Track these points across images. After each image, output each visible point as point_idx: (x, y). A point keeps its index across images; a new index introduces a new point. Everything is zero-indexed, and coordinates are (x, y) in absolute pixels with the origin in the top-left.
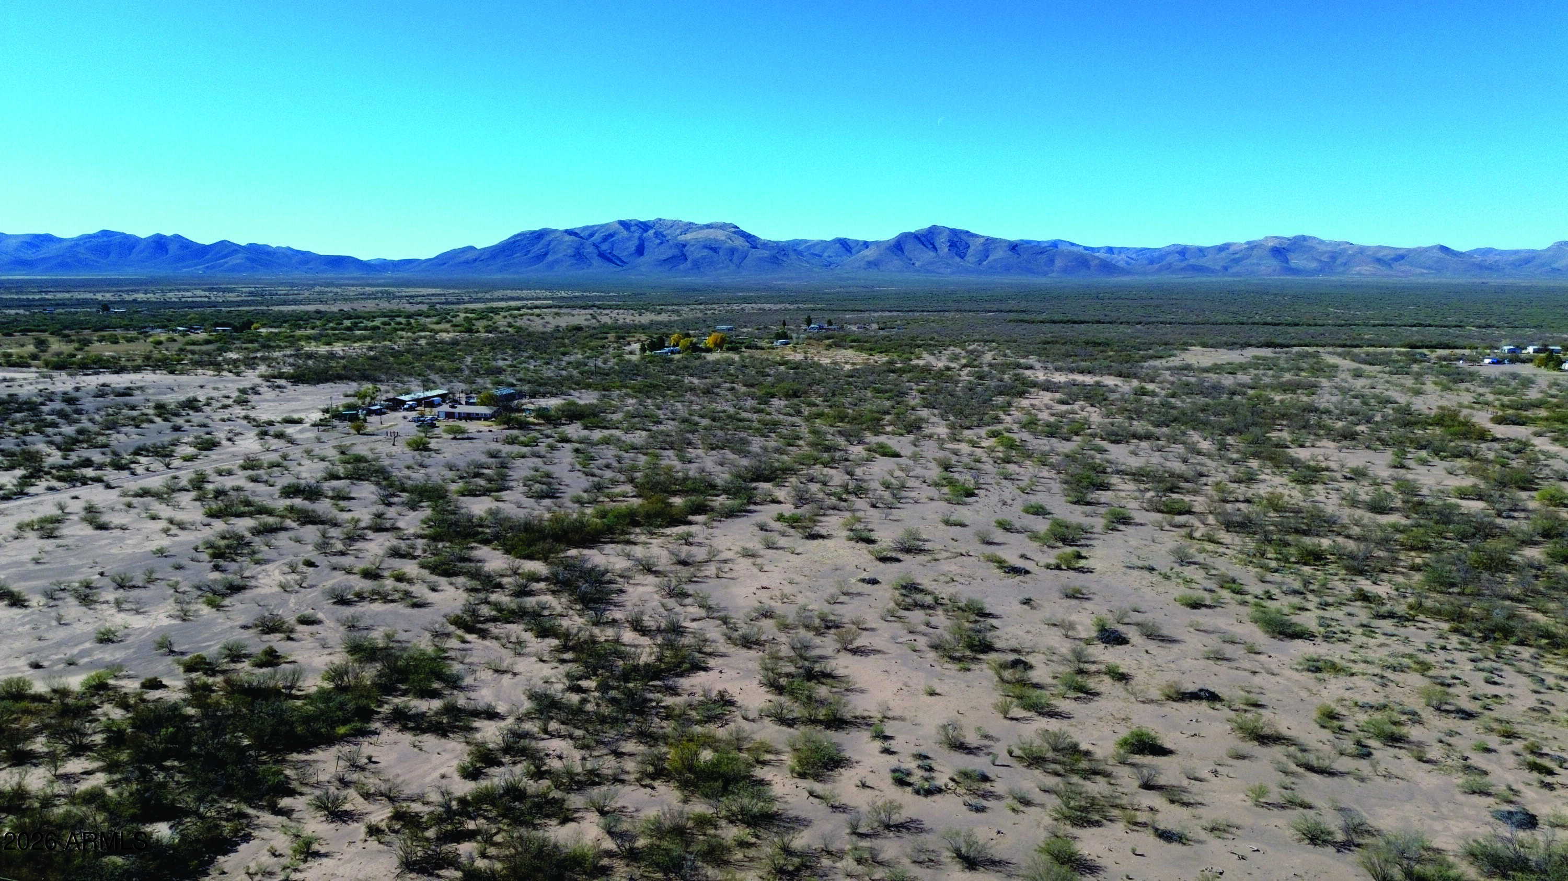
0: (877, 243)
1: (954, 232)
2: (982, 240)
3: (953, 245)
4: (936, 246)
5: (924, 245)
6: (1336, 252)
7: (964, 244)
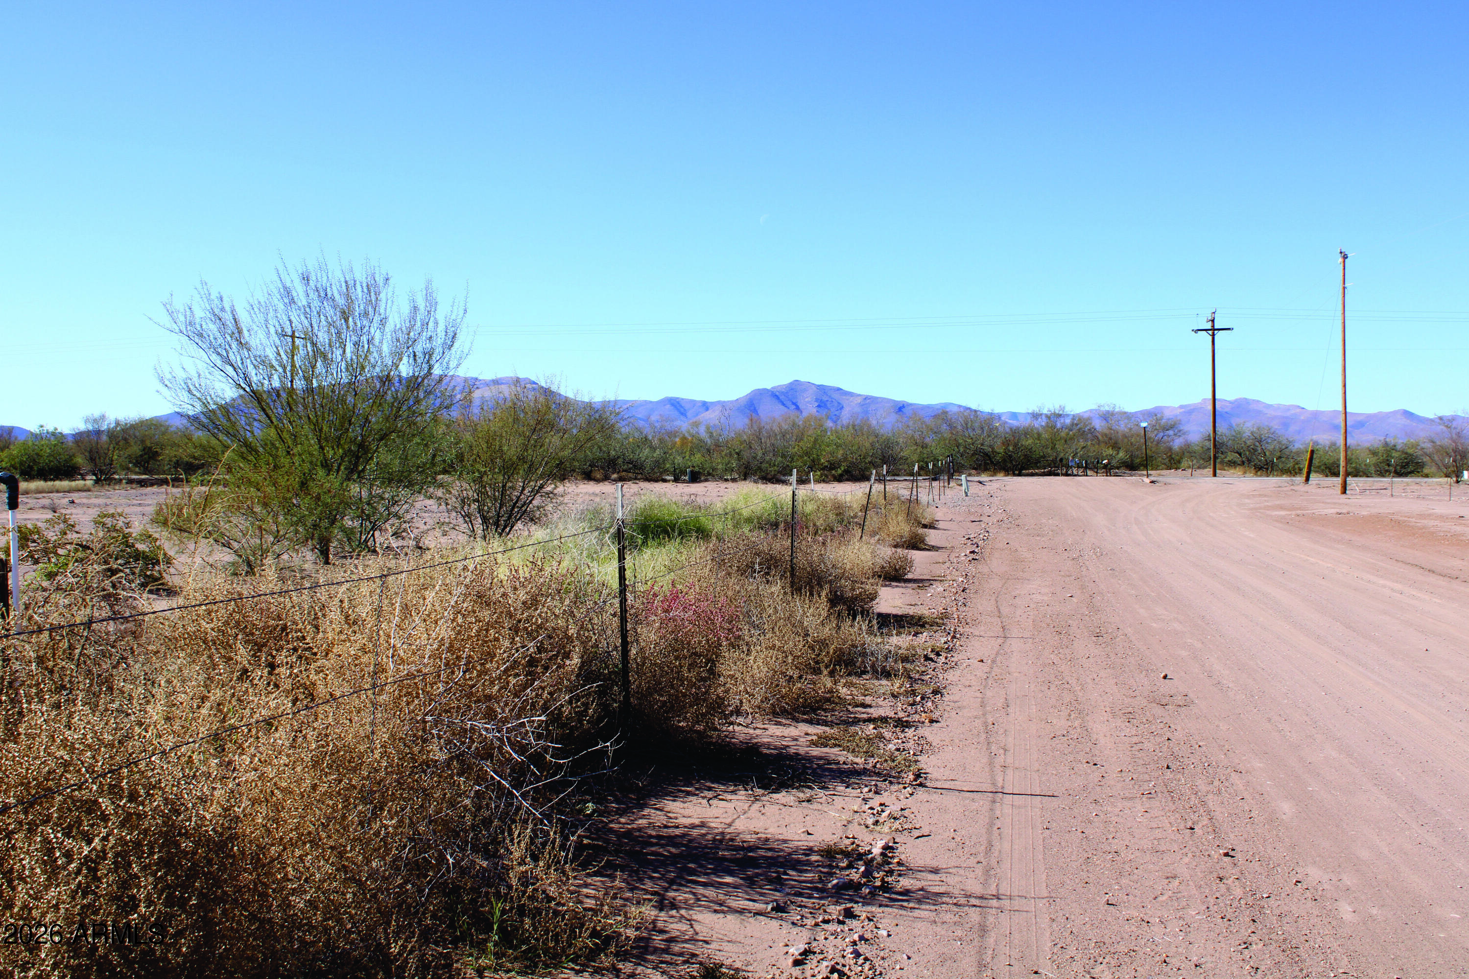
0: (723, 405)
1: (822, 388)
2: (859, 400)
3: (821, 405)
4: (801, 406)
5: (784, 404)
6: (1287, 418)
7: (836, 404)
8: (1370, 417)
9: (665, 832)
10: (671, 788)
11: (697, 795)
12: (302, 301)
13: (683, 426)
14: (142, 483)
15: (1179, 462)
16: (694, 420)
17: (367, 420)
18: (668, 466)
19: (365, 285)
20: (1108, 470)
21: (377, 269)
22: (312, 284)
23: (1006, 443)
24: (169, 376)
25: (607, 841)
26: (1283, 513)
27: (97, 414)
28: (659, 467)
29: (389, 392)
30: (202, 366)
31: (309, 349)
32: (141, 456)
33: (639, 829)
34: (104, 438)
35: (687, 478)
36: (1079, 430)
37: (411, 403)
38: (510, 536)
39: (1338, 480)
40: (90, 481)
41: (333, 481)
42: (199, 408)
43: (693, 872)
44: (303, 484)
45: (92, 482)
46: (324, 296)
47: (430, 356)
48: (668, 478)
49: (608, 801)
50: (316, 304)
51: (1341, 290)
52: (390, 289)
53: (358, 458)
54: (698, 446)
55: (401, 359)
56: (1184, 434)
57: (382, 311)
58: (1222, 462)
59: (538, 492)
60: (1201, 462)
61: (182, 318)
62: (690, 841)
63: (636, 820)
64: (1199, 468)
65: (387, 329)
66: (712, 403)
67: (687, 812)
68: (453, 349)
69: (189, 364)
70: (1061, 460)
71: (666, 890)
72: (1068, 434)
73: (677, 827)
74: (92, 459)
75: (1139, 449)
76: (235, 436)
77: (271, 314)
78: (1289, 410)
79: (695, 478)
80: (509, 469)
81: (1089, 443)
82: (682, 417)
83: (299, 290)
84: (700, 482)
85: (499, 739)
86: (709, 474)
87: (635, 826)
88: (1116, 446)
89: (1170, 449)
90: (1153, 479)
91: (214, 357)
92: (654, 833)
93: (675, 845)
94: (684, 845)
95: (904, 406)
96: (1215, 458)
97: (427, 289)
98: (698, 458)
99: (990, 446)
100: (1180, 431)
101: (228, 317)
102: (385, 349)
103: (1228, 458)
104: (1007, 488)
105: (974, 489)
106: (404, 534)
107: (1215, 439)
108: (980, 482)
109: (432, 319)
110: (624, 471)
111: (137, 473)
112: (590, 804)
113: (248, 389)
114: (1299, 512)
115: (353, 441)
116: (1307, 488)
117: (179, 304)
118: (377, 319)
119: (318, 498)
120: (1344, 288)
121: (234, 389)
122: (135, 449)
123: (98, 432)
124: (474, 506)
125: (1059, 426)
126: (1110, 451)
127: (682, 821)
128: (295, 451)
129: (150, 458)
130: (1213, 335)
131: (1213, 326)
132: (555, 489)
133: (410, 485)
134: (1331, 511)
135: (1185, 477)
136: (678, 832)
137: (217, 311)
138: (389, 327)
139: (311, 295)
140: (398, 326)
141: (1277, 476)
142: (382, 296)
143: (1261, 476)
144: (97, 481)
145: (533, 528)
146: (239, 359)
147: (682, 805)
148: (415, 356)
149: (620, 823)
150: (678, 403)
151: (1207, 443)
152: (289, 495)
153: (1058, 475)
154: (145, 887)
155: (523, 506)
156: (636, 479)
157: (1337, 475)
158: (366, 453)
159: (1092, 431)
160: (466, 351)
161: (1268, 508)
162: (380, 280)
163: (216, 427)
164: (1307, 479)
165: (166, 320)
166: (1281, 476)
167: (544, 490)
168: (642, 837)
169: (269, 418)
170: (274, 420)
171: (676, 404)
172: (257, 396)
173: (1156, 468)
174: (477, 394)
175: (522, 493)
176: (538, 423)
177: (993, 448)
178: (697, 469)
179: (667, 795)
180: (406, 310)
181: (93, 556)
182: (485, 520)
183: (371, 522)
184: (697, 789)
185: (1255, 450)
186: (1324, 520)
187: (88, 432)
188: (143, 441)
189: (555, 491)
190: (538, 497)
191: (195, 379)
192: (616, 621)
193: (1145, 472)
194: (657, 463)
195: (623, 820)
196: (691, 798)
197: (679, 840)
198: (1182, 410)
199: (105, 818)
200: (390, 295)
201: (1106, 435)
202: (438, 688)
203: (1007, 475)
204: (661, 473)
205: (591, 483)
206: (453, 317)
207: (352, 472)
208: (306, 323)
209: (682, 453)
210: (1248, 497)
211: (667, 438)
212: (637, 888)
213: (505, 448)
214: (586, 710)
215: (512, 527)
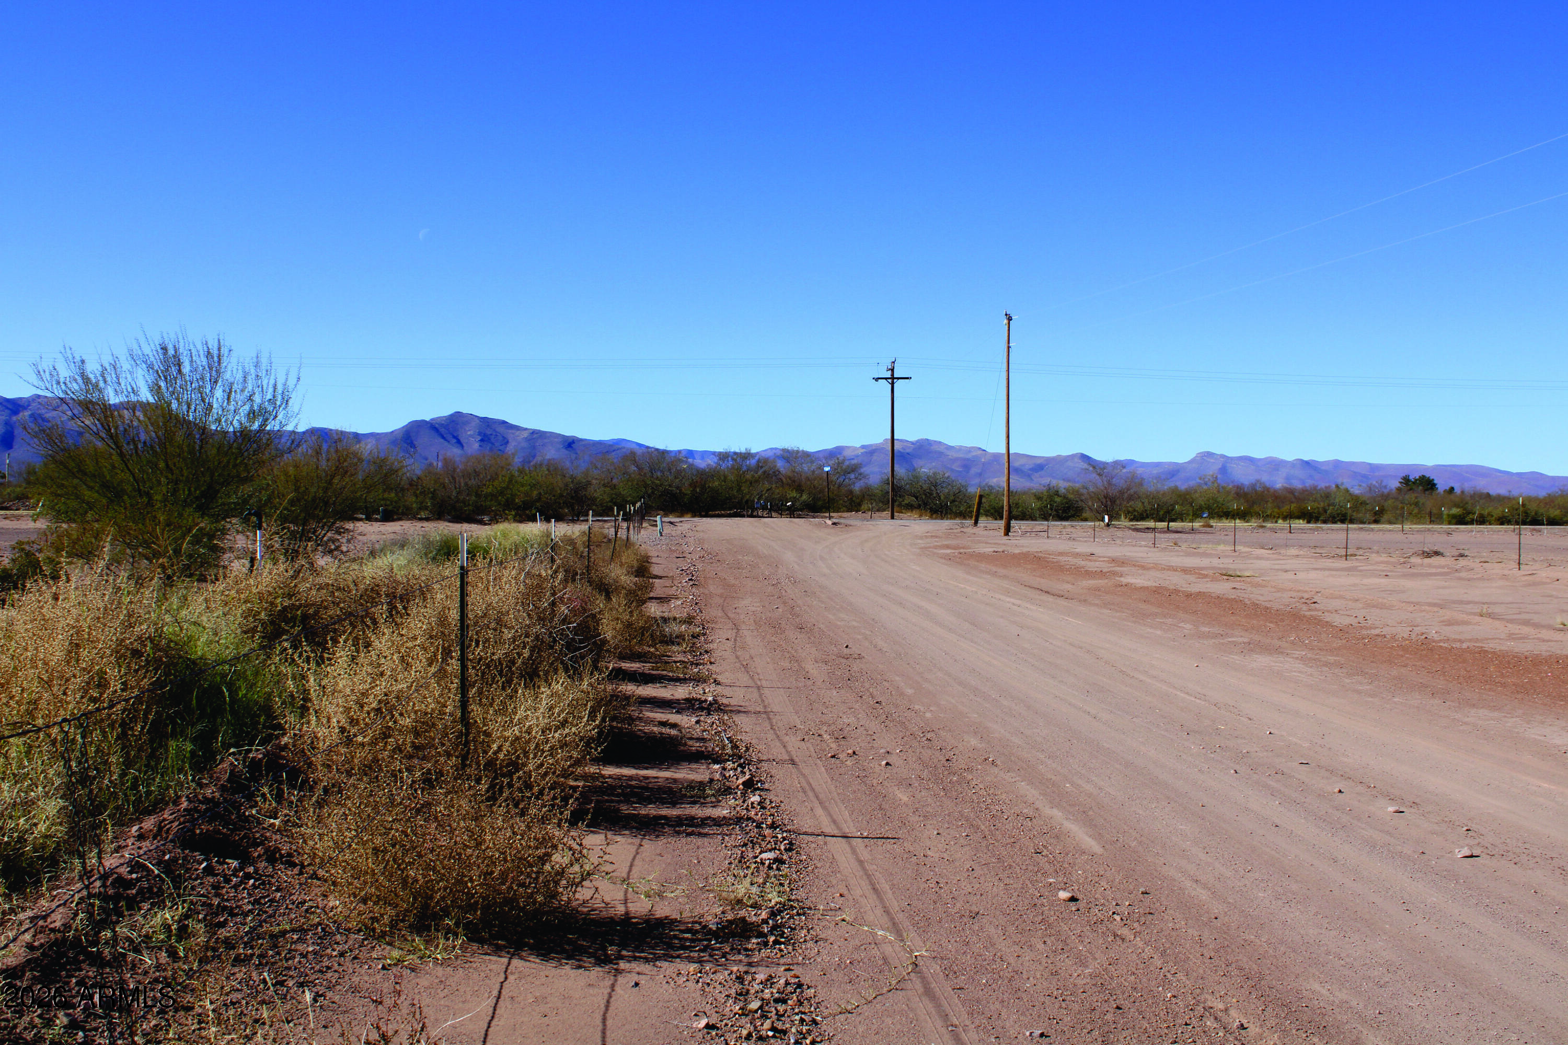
2: (525, 434)
3: (485, 439)
4: (462, 440)
5: (443, 438)
6: (968, 460)
7: (501, 438)
8: (1049, 460)
15: (860, 505)
20: (792, 512)
23: (693, 485)
26: (949, 551)
35: (380, 516)
36: (765, 472)
39: (1002, 524)
48: (362, 516)
51: (1006, 350)
56: (864, 477)
58: (900, 505)
60: (881, 505)
64: (878, 511)
66: (364, 435)
70: (747, 501)
72: (753, 476)
75: (822, 491)
78: (970, 452)
79: (388, 516)
81: (774, 486)
84: (393, 520)
86: (403, 513)
88: (799, 489)
89: (851, 492)
90: (835, 520)
95: (573, 442)
96: (893, 501)
98: (390, 497)
99: (677, 488)
100: (860, 474)
103: (906, 502)
104: (698, 528)
105: (668, 529)
107: (893, 483)
108: (671, 523)
114: (962, 551)
116: (975, 530)
120: (1009, 347)
125: (744, 468)
126: (794, 494)
130: (893, 384)
131: (893, 375)
134: (989, 550)
135: (865, 519)
141: (951, 519)
143: (936, 519)
150: (326, 434)
151: (886, 487)
153: (743, 516)
157: (1001, 518)
159: (777, 473)
161: (936, 547)
164: (976, 523)
166: (954, 519)
173: (837, 510)
177: (681, 490)
178: (390, 508)
185: (931, 494)
186: (981, 557)
193: (827, 515)
198: (863, 451)
201: (790, 478)
203: (694, 516)
210: (921, 538)
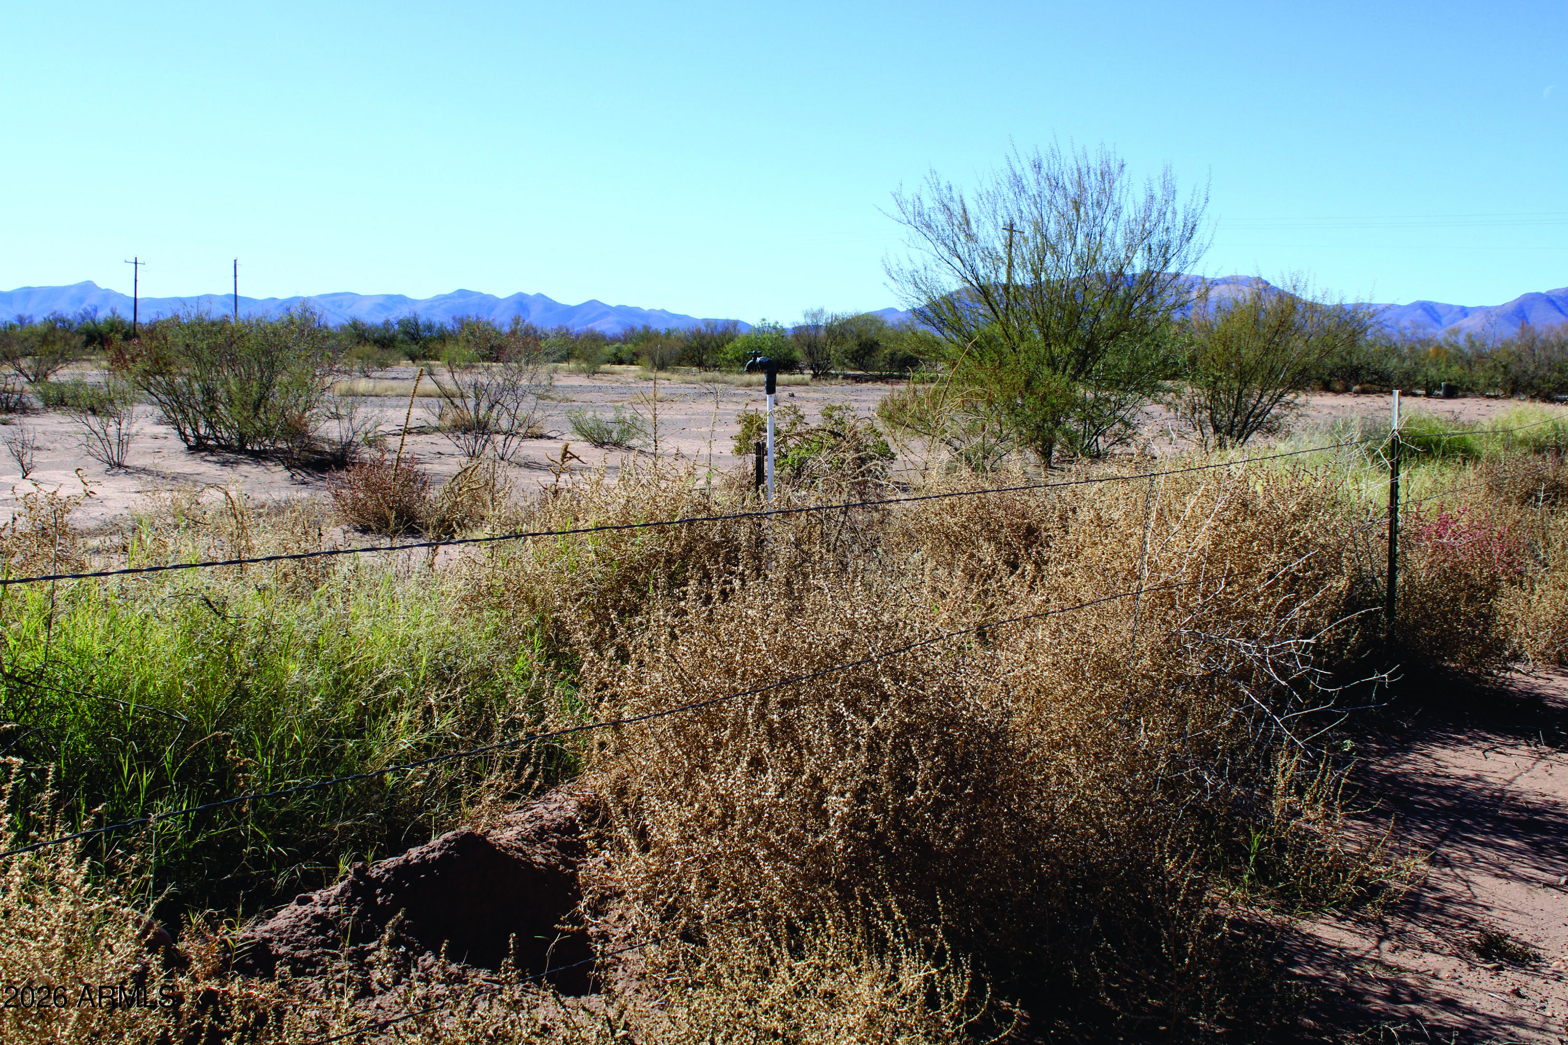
5: (1562, 311)
9: (1433, 781)
10: (1439, 734)
11: (1470, 744)
12: (1033, 189)
13: (1440, 334)
14: (857, 379)
16: (1452, 326)
17: (1097, 318)
18: (1419, 378)
19: (1098, 172)
21: (1112, 155)
22: (1043, 172)
24: (896, 268)
25: (1369, 784)
27: (816, 309)
28: (1408, 379)
29: (1121, 288)
30: (929, 258)
31: (1039, 240)
32: (857, 351)
33: (1405, 775)
34: (822, 333)
35: (1441, 393)
37: (1144, 299)
38: (1245, 447)
40: (808, 375)
41: (1058, 381)
42: (924, 301)
43: (1468, 829)
44: (1028, 383)
45: (809, 377)
46: (1055, 185)
47: (1167, 248)
48: (1419, 392)
49: (1368, 741)
50: (1047, 193)
52: (1125, 177)
53: (1087, 357)
54: (1459, 357)
55: (1135, 252)
57: (1116, 200)
59: (1277, 401)
61: (910, 208)
62: (1464, 794)
63: (1400, 764)
65: (1121, 221)
66: (1472, 309)
67: (1458, 762)
68: (1192, 241)
69: (916, 256)
71: (1438, 844)
73: (1448, 777)
74: (810, 354)
76: (960, 331)
77: (1000, 203)
79: (1451, 393)
80: (1245, 376)
82: (1435, 324)
83: (1030, 179)
84: (1457, 397)
85: (1258, 660)
86: (1468, 389)
87: (1399, 771)
91: (942, 248)
92: (1421, 781)
93: (1446, 797)
94: (1456, 798)
97: (1165, 176)
98: (1455, 371)
101: (956, 209)
102: (1119, 241)
106: (1129, 440)
109: (1170, 208)
110: (1368, 382)
111: (852, 369)
112: (1349, 742)
113: (974, 283)
115: (1080, 340)
117: (908, 195)
118: (1111, 208)
119: (1044, 398)
121: (960, 283)
122: (852, 344)
123: (817, 327)
124: (1206, 414)
127: (1452, 771)
128: (1022, 347)
129: (866, 353)
132: (1296, 398)
133: (1139, 388)
136: (1448, 782)
137: (946, 201)
138: (1124, 217)
139: (1043, 184)
140: (1133, 217)
142: (1117, 184)
144: (815, 376)
145: (1271, 440)
146: (966, 250)
147: (1453, 754)
148: (1150, 249)
149: (1381, 765)
150: (1432, 308)
152: (1013, 394)
154: (923, 771)
155: (1259, 415)
156: (1381, 391)
158: (1094, 352)
160: (1206, 243)
162: (1114, 167)
163: (942, 321)
165: (895, 211)
167: (1284, 399)
168: (1408, 783)
169: (996, 313)
170: (1000, 314)
171: (1429, 310)
172: (984, 291)
174: (1213, 294)
175: (1259, 401)
176: (1282, 324)
178: (1453, 383)
179: (1435, 741)
180: (1141, 199)
181: (844, 443)
182: (1217, 429)
183: (1094, 426)
184: (1470, 738)
187: (807, 328)
188: (859, 336)
189: (1297, 401)
190: (1277, 406)
191: (922, 272)
192: (1385, 543)
194: (1408, 376)
195: (1385, 763)
196: (1463, 747)
197: (1451, 792)
199: (885, 697)
200: (1124, 183)
202: (1196, 600)
204: (1411, 387)
205: (1329, 394)
206: (1193, 207)
207: (1079, 372)
208: (1036, 213)
209: (1436, 364)
211: (1418, 346)
212: (1403, 838)
213: (1243, 351)
214: (1347, 639)
215: (1246, 438)
